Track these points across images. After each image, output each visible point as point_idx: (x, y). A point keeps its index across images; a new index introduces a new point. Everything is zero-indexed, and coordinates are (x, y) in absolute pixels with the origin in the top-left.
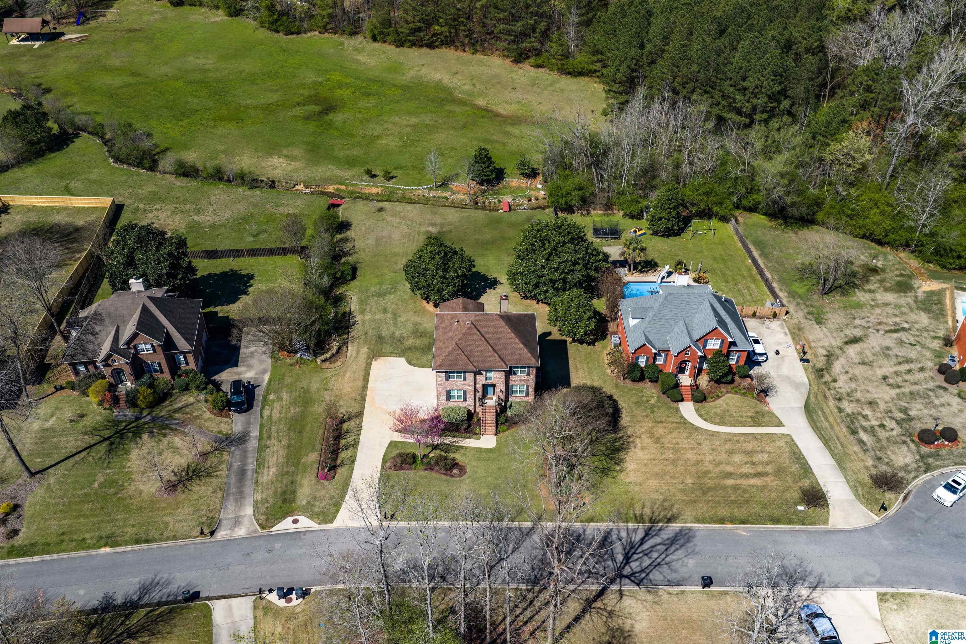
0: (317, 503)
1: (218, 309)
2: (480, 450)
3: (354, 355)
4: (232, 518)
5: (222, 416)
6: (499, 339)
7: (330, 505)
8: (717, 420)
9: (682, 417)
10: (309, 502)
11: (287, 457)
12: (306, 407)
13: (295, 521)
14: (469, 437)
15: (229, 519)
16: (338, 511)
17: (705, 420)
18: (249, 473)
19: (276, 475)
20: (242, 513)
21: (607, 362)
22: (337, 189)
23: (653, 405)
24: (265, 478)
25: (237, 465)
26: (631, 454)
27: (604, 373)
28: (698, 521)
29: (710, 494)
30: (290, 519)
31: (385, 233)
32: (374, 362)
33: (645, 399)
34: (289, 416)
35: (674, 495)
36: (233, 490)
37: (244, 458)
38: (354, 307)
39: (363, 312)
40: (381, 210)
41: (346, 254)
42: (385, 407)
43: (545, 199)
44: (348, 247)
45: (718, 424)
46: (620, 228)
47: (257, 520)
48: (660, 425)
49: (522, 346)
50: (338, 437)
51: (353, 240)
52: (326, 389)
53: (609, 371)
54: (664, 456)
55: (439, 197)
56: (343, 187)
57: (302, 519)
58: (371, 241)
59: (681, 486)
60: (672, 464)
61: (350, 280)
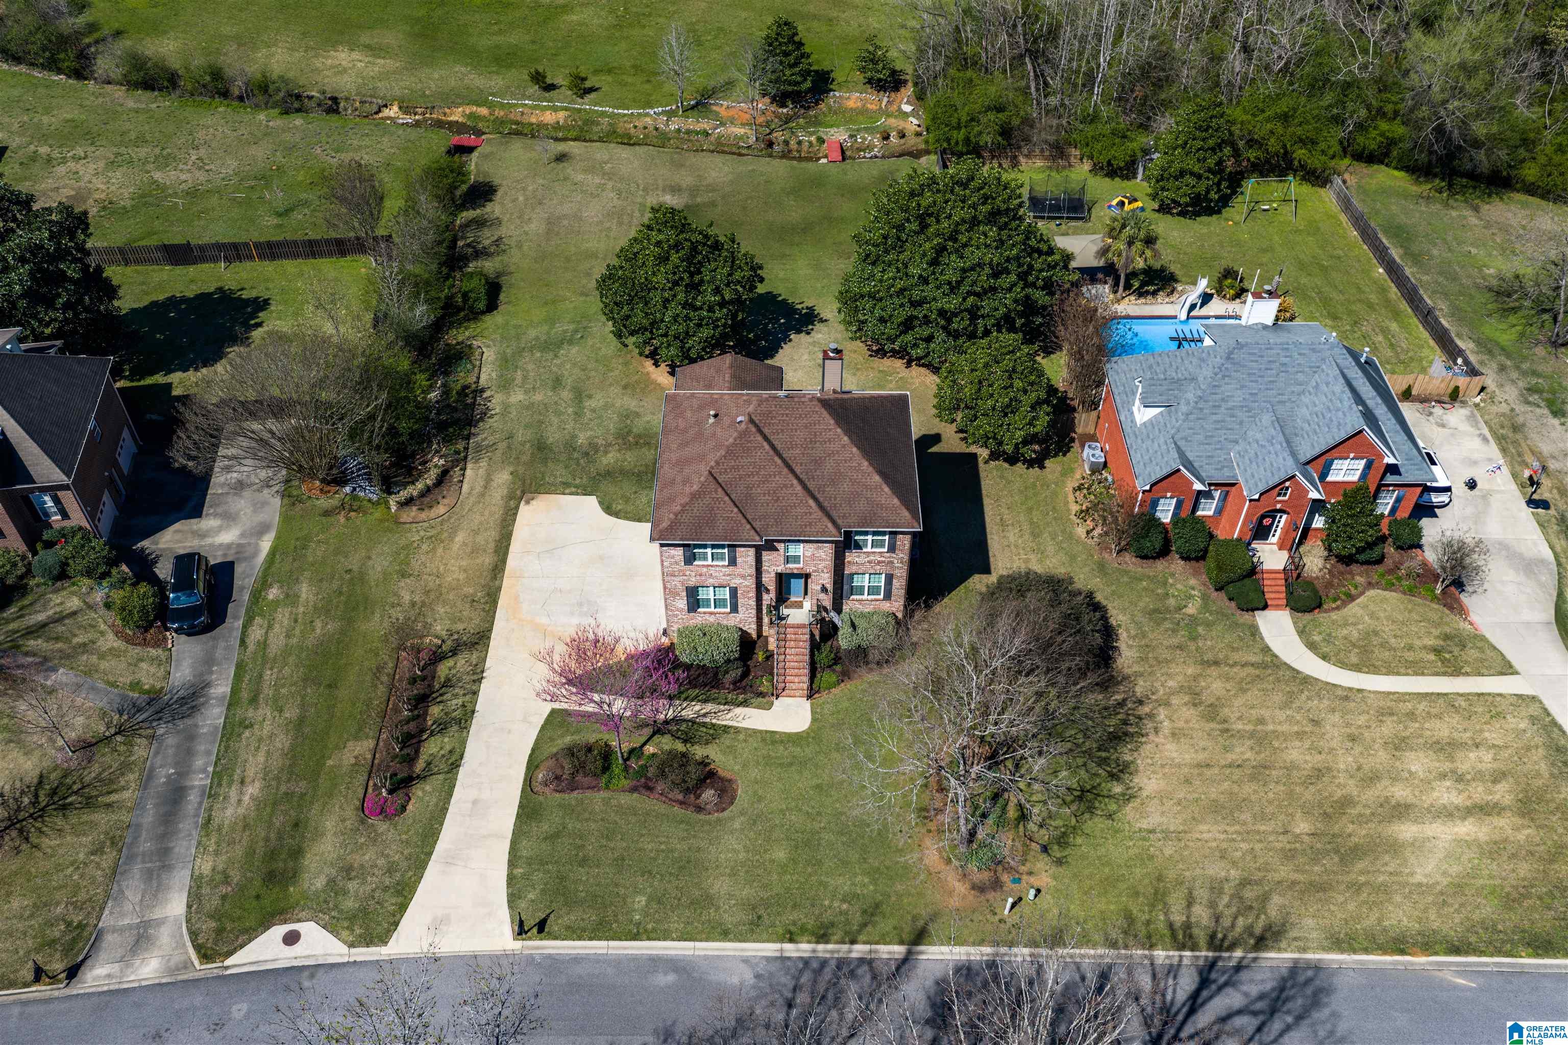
0: (352, 886)
1: (176, 378)
2: (771, 738)
3: (478, 489)
4: (130, 927)
5: (145, 643)
6: (818, 462)
7: (386, 889)
8: (1354, 659)
9: (1266, 649)
10: (332, 882)
11: (292, 755)
12: (350, 621)
13: (291, 939)
14: (745, 703)
15: (121, 930)
16: (403, 908)
17: (1324, 657)
18: (193, 797)
19: (259, 803)
20: (157, 914)
21: (1075, 508)
22: (472, 116)
23: (1193, 621)
24: (229, 812)
25: (164, 773)
26: (1147, 749)
27: (1070, 537)
28: (1338, 943)
29: (1360, 865)
30: (278, 931)
31: (567, 208)
32: (523, 508)
33: (1172, 602)
34: (310, 642)
35: (1266, 868)
36: (146, 845)
37: (186, 753)
38: (487, 376)
39: (505, 385)
40: (561, 158)
41: (479, 253)
42: (544, 620)
43: (919, 134)
44: (486, 238)
45: (1357, 668)
46: (1088, 197)
47: (194, 935)
48: (1214, 671)
49: (877, 478)
50: (422, 701)
51: (498, 222)
52: (403, 575)
53: (1081, 531)
54: (1230, 757)
55: (688, 132)
56: (483, 111)
57: (310, 930)
58: (536, 226)
59: (1283, 842)
60: (1253, 778)
61: (483, 313)
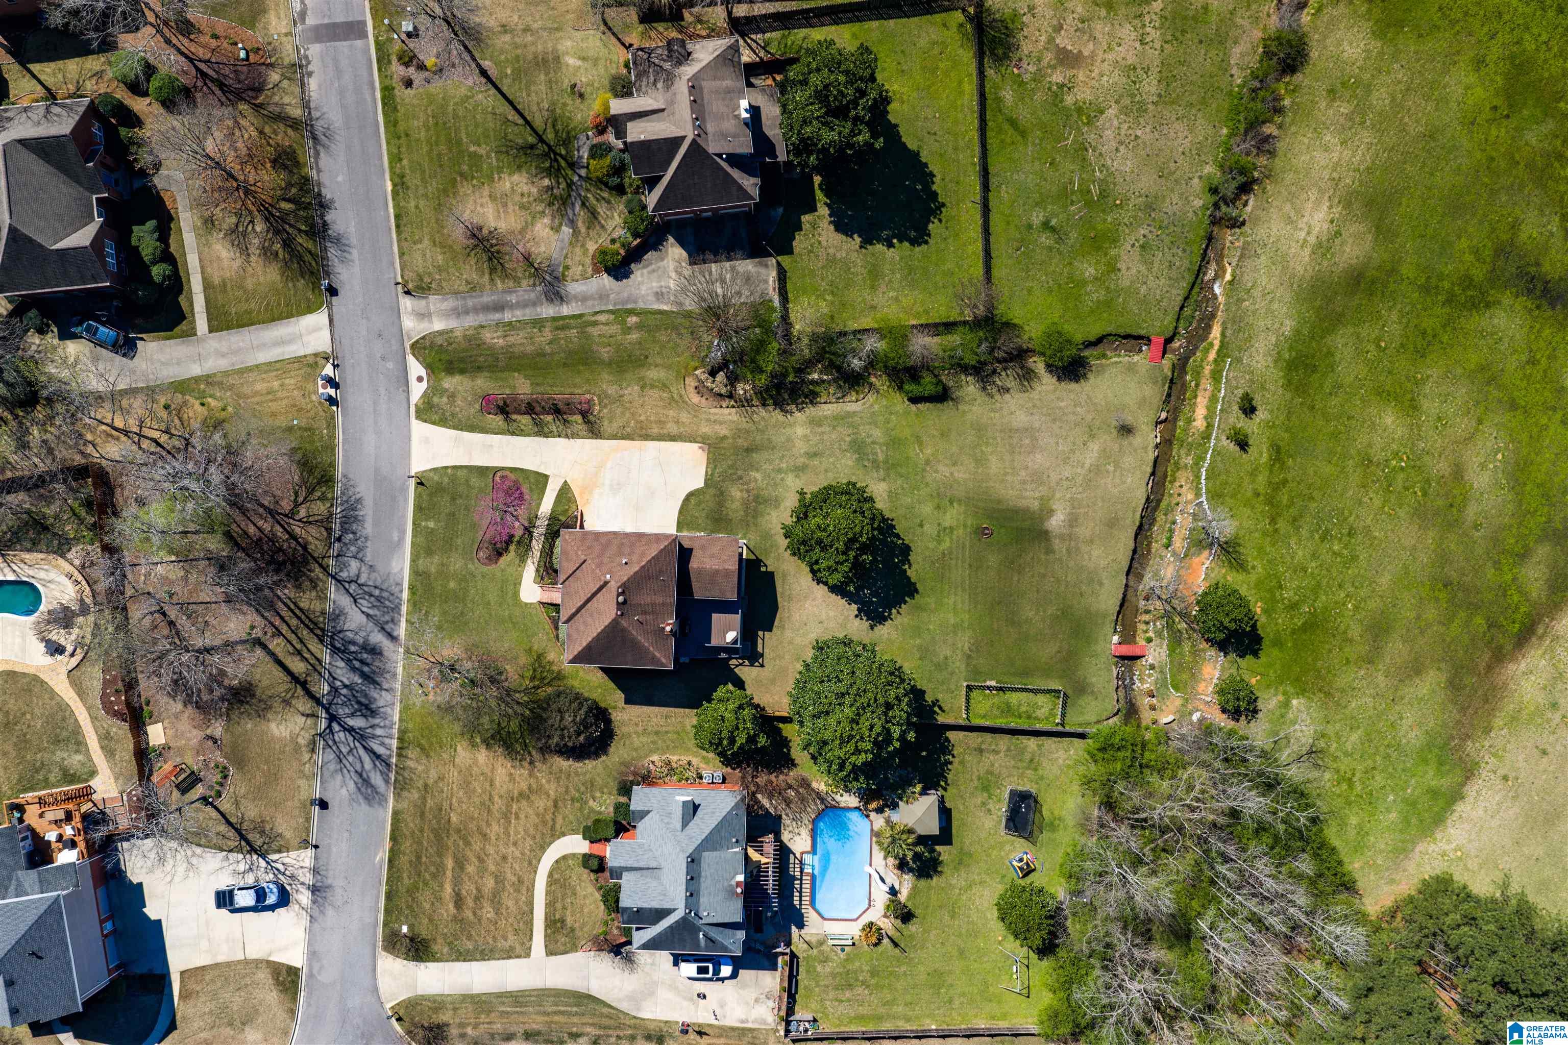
0: (445, 399)
2: (517, 583)
3: (712, 418)
4: (429, 309)
5: (594, 264)
6: (591, 615)
7: (443, 414)
8: (556, 876)
9: (564, 834)
10: (446, 390)
11: (524, 355)
12: (610, 364)
13: (420, 379)
14: (537, 571)
15: (428, 306)
16: (434, 423)
17: (557, 861)
18: (497, 316)
19: (491, 348)
20: (435, 319)
21: (674, 758)
22: (1211, 345)
23: (586, 803)
24: (488, 335)
25: (513, 298)
26: (501, 760)
27: (652, 752)
28: (396, 813)
29: (432, 836)
30: (423, 372)
32: (696, 445)
33: (598, 794)
34: (595, 348)
35: (433, 796)
36: (470, 303)
37: (524, 305)
40: (1128, 430)
41: (985, 380)
42: (609, 465)
43: (1155, 722)
44: (1005, 383)
45: (550, 875)
47: (423, 338)
48: (550, 804)
49: (584, 644)
50: (556, 411)
51: (1028, 390)
52: (643, 388)
53: (655, 758)
54: (496, 798)
55: (1172, 531)
56: (1212, 355)
57: (424, 384)
58: (1021, 419)
59: (446, 805)
60: (483, 804)
61: (908, 394)
